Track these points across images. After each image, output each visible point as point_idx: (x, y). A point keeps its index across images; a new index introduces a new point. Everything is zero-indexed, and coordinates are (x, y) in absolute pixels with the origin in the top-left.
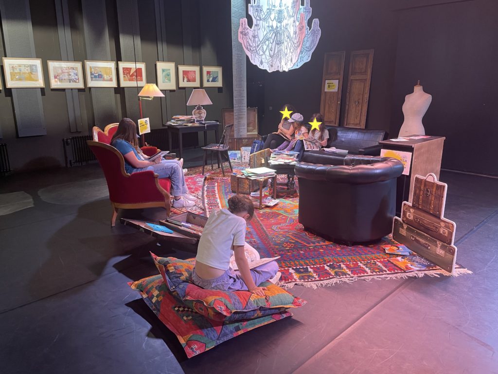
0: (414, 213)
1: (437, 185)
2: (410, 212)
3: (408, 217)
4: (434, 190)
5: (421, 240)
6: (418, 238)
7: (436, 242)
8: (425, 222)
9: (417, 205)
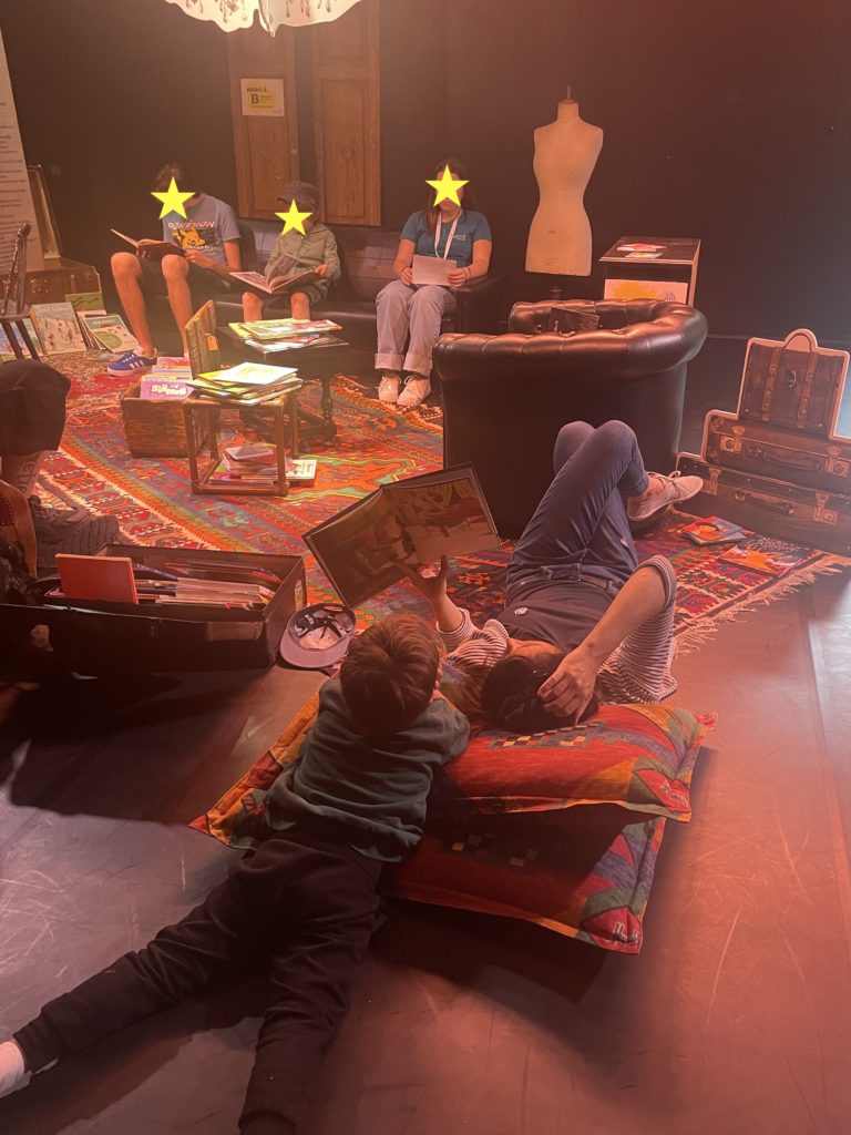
0: (744, 435)
1: (821, 356)
2: (733, 435)
3: (725, 448)
4: (811, 370)
5: (765, 497)
6: (755, 495)
7: (813, 494)
8: (780, 452)
9: (755, 415)
